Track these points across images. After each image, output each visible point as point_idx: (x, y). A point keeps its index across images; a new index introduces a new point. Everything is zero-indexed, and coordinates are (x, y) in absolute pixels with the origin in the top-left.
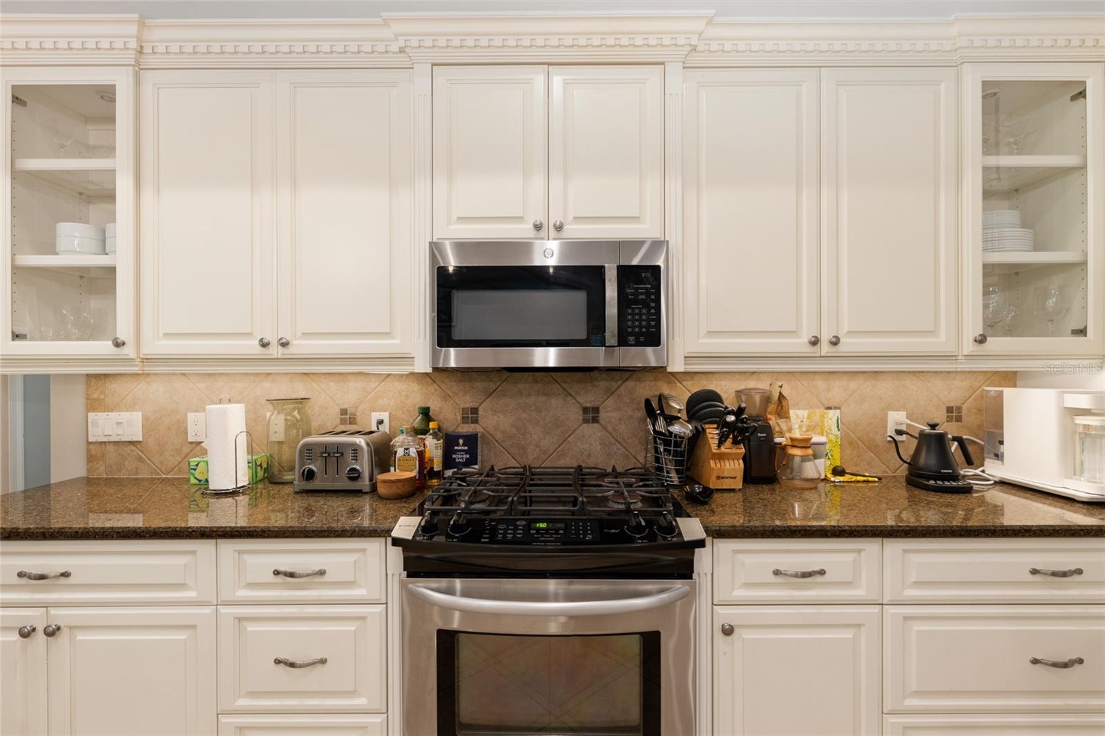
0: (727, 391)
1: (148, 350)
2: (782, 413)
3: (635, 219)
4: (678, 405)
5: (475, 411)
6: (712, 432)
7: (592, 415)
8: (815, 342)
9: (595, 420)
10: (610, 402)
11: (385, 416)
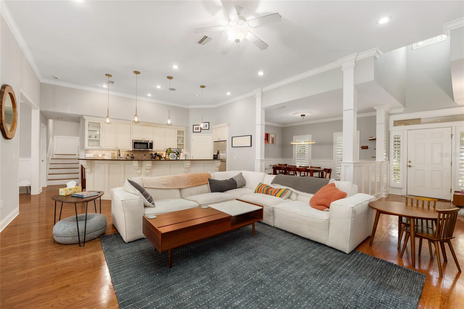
0: (158, 153)
1: (103, 148)
2: (163, 155)
3: (150, 139)
4: (154, 154)
5: (133, 155)
6: (156, 156)
7: (145, 155)
8: (165, 149)
9: (145, 156)
10: (147, 154)
11: (123, 155)
